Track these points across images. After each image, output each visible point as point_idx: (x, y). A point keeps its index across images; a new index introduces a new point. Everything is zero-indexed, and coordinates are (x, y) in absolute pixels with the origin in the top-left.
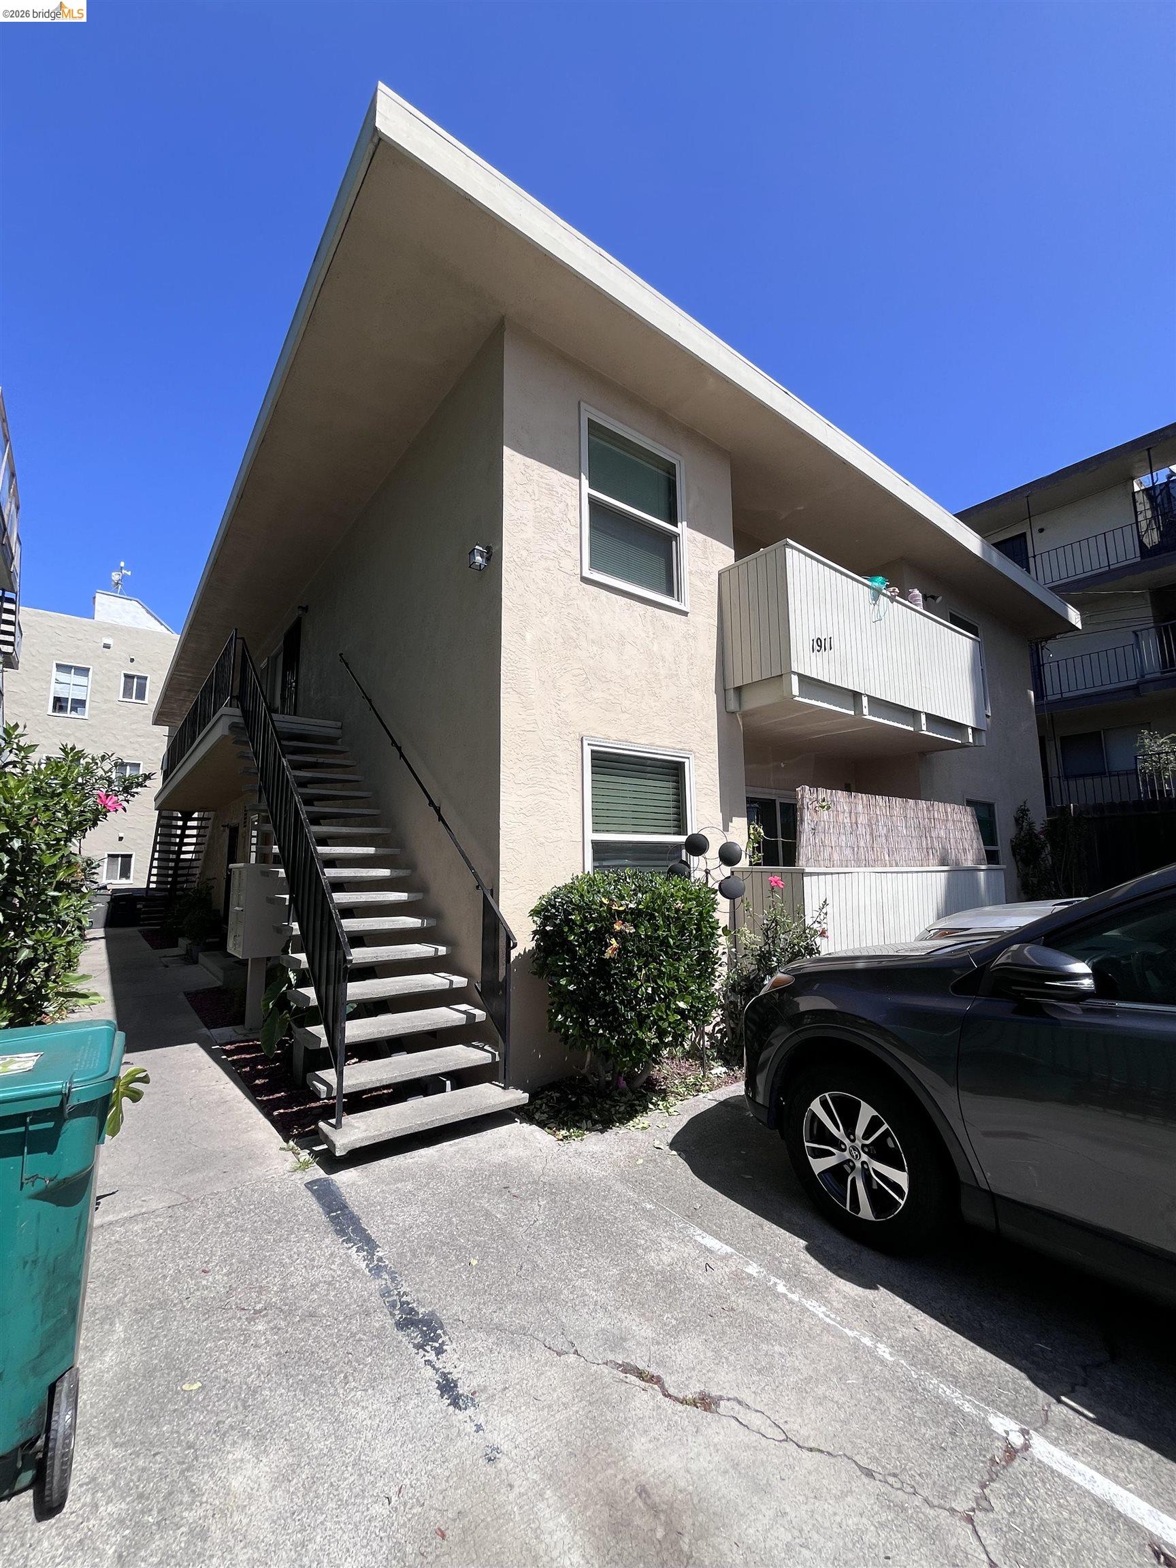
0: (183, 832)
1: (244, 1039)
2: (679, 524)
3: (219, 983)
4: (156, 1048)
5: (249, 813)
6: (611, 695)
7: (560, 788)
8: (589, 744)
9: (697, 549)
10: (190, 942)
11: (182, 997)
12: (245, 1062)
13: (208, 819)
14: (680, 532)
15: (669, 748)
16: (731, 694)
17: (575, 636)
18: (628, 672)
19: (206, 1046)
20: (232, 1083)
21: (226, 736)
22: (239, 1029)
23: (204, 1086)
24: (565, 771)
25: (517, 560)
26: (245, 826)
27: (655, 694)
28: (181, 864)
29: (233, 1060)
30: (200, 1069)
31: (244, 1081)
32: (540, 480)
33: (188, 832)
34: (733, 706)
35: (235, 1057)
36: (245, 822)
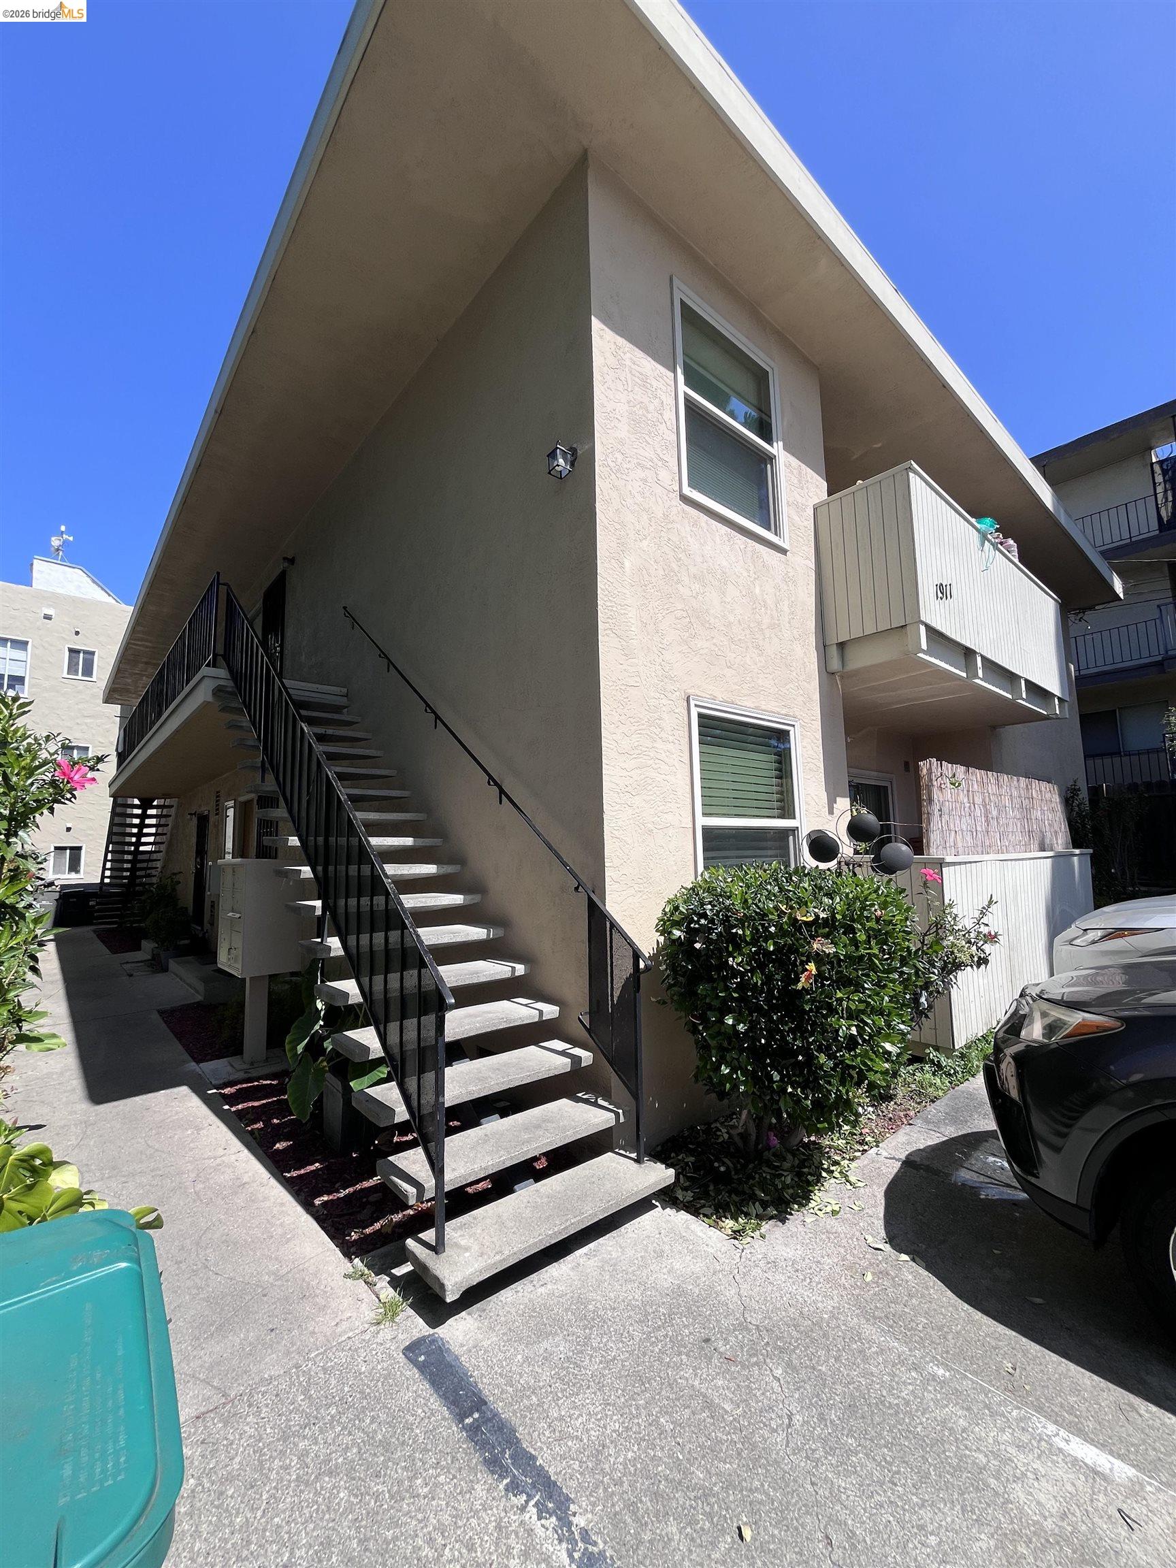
0: (142, 821)
1: (246, 1076)
2: (775, 444)
3: (199, 998)
4: (135, 1096)
5: (222, 799)
6: (714, 644)
7: (666, 760)
8: (696, 706)
9: (793, 477)
10: (157, 945)
11: (155, 1017)
12: (255, 1115)
13: (170, 807)
14: (776, 454)
15: (774, 713)
16: (834, 652)
17: (676, 569)
18: (731, 619)
19: (199, 1089)
20: (246, 1151)
21: (209, 702)
22: (235, 1060)
23: (209, 1158)
24: (671, 739)
25: (612, 464)
26: (217, 814)
27: (757, 647)
28: (140, 857)
29: (238, 1111)
30: (198, 1129)
31: (260, 1145)
32: (633, 366)
33: (148, 821)
34: (835, 664)
35: (240, 1107)
36: (217, 810)
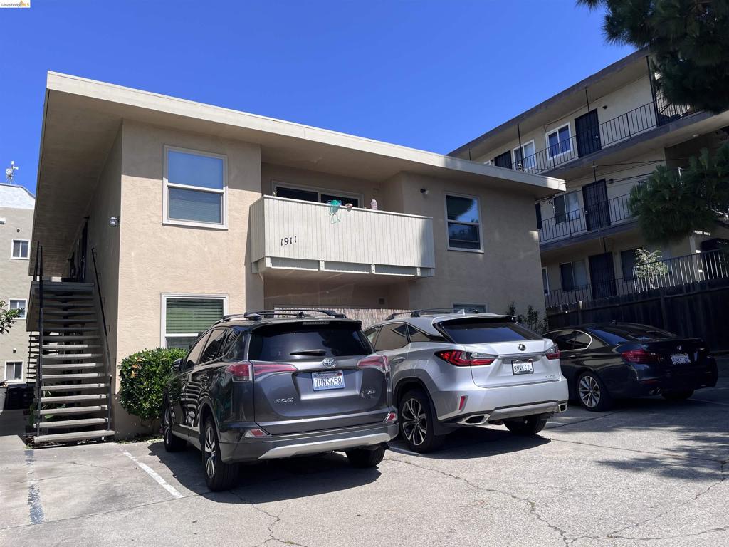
2: (224, 189)
6: (178, 273)
7: (149, 316)
8: (165, 296)
9: (235, 197)
14: (224, 192)
15: (213, 294)
16: (254, 264)
17: (158, 250)
18: (189, 262)
24: (151, 308)
25: (128, 222)
27: (205, 270)
32: (141, 185)
34: (254, 270)
